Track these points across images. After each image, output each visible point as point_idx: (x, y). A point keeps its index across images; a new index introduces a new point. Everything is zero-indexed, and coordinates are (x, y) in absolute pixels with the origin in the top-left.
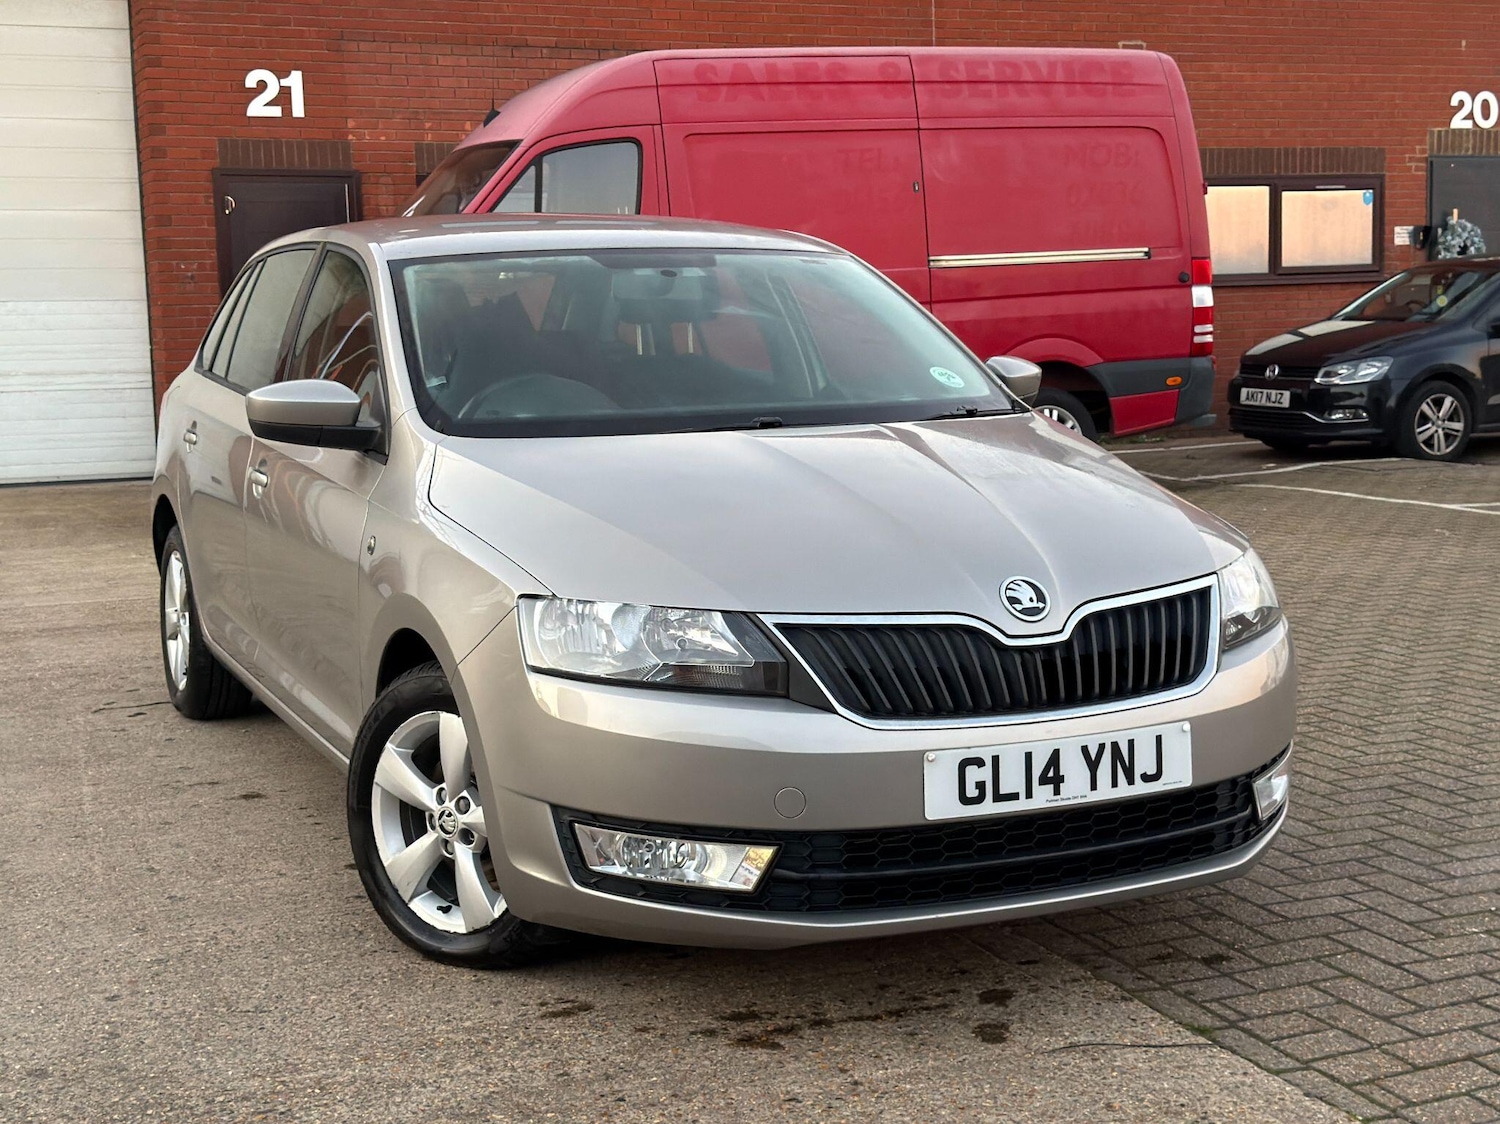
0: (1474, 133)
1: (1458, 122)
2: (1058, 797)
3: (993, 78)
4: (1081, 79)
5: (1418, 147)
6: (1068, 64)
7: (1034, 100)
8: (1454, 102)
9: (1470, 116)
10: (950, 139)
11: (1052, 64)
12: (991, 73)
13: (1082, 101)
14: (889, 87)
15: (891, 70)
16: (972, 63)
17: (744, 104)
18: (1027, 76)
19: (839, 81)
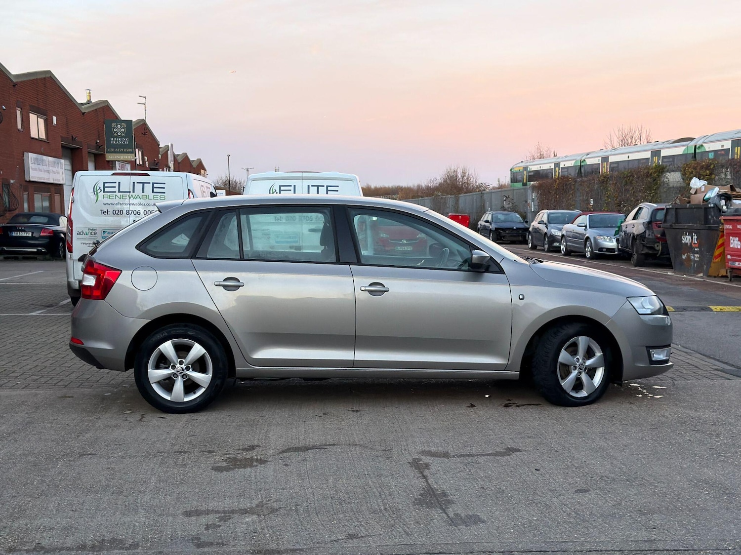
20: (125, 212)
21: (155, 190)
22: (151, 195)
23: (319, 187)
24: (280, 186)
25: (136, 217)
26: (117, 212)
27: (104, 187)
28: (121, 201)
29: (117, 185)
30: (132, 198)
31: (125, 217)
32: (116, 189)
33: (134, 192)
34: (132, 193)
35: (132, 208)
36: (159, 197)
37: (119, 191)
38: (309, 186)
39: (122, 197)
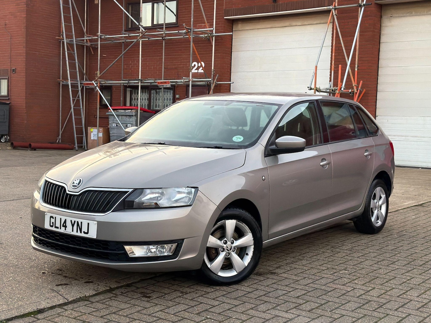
2: (65, 231)
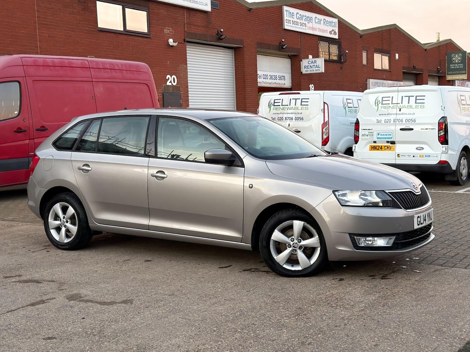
0: (172, 86)
1: (168, 83)
2: (425, 224)
3: (109, 68)
4: (129, 69)
5: (160, 90)
6: (126, 65)
7: (118, 75)
8: (167, 78)
9: (171, 82)
10: (100, 84)
11: (122, 65)
12: (108, 66)
13: (129, 75)
14: (84, 69)
15: (84, 64)
16: (104, 63)
17: (47, 72)
18: (117, 68)
19: (71, 67)
20: (284, 119)
21: (303, 103)
22: (300, 107)
23: (410, 97)
24: (383, 98)
25: (291, 122)
26: (280, 118)
27: (274, 103)
28: (283, 111)
29: (281, 101)
30: (289, 109)
31: (284, 121)
32: (280, 104)
33: (290, 105)
34: (289, 106)
35: (289, 116)
36: (304, 108)
37: (282, 105)
38: (402, 97)
39: (283, 109)
